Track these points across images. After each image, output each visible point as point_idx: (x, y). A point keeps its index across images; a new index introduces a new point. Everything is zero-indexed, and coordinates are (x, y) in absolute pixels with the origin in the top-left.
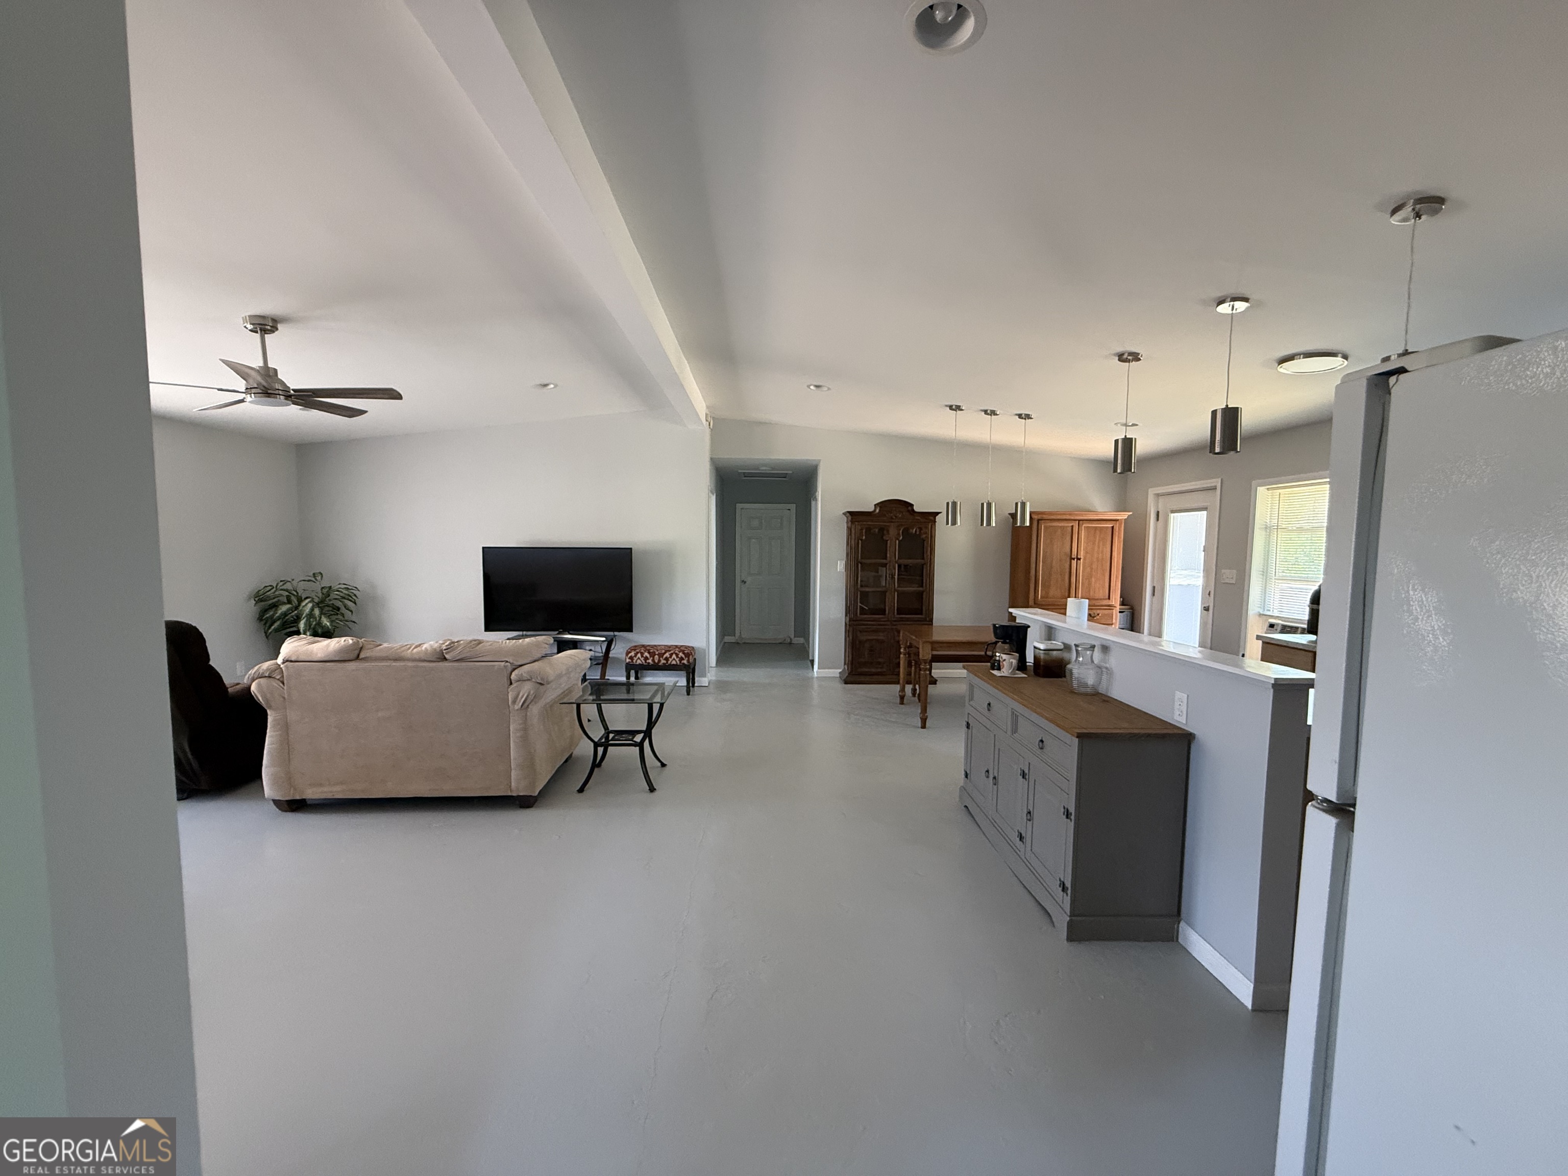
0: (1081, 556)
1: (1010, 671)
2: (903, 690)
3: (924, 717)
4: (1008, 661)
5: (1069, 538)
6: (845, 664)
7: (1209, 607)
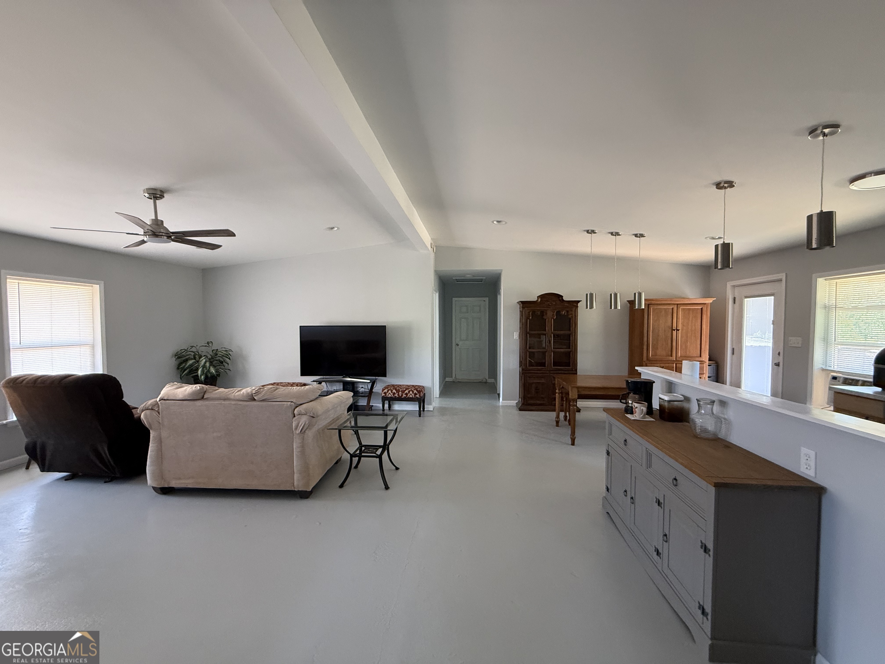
0: (680, 327)
1: (641, 416)
2: (558, 417)
3: (573, 438)
4: (639, 409)
5: (670, 316)
6: (520, 398)
7: (779, 362)
